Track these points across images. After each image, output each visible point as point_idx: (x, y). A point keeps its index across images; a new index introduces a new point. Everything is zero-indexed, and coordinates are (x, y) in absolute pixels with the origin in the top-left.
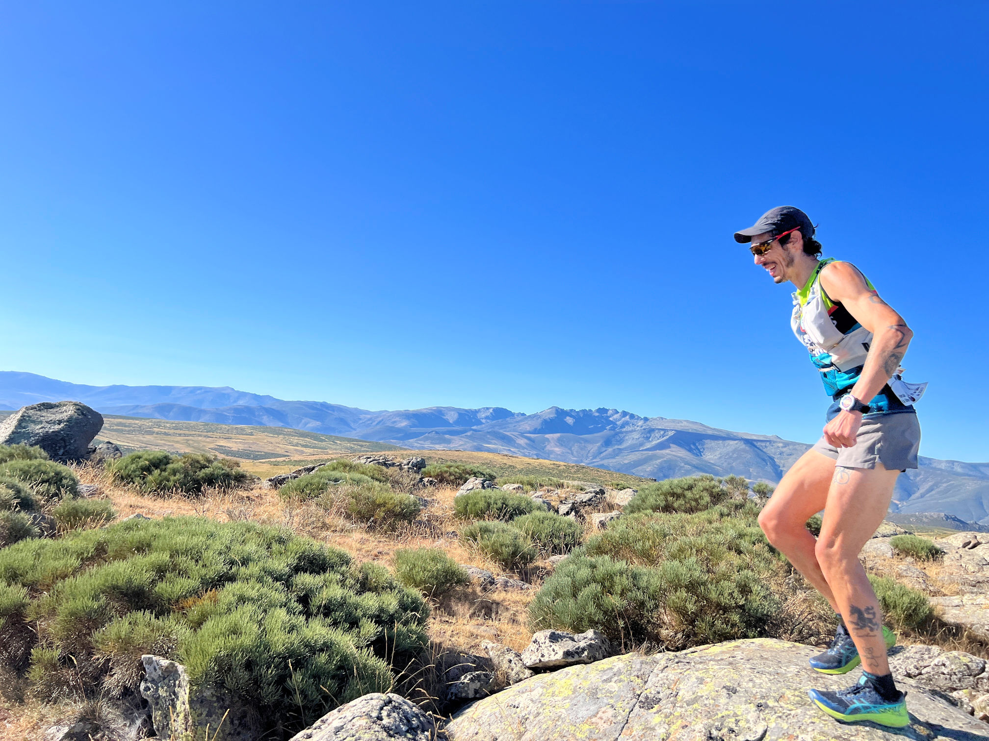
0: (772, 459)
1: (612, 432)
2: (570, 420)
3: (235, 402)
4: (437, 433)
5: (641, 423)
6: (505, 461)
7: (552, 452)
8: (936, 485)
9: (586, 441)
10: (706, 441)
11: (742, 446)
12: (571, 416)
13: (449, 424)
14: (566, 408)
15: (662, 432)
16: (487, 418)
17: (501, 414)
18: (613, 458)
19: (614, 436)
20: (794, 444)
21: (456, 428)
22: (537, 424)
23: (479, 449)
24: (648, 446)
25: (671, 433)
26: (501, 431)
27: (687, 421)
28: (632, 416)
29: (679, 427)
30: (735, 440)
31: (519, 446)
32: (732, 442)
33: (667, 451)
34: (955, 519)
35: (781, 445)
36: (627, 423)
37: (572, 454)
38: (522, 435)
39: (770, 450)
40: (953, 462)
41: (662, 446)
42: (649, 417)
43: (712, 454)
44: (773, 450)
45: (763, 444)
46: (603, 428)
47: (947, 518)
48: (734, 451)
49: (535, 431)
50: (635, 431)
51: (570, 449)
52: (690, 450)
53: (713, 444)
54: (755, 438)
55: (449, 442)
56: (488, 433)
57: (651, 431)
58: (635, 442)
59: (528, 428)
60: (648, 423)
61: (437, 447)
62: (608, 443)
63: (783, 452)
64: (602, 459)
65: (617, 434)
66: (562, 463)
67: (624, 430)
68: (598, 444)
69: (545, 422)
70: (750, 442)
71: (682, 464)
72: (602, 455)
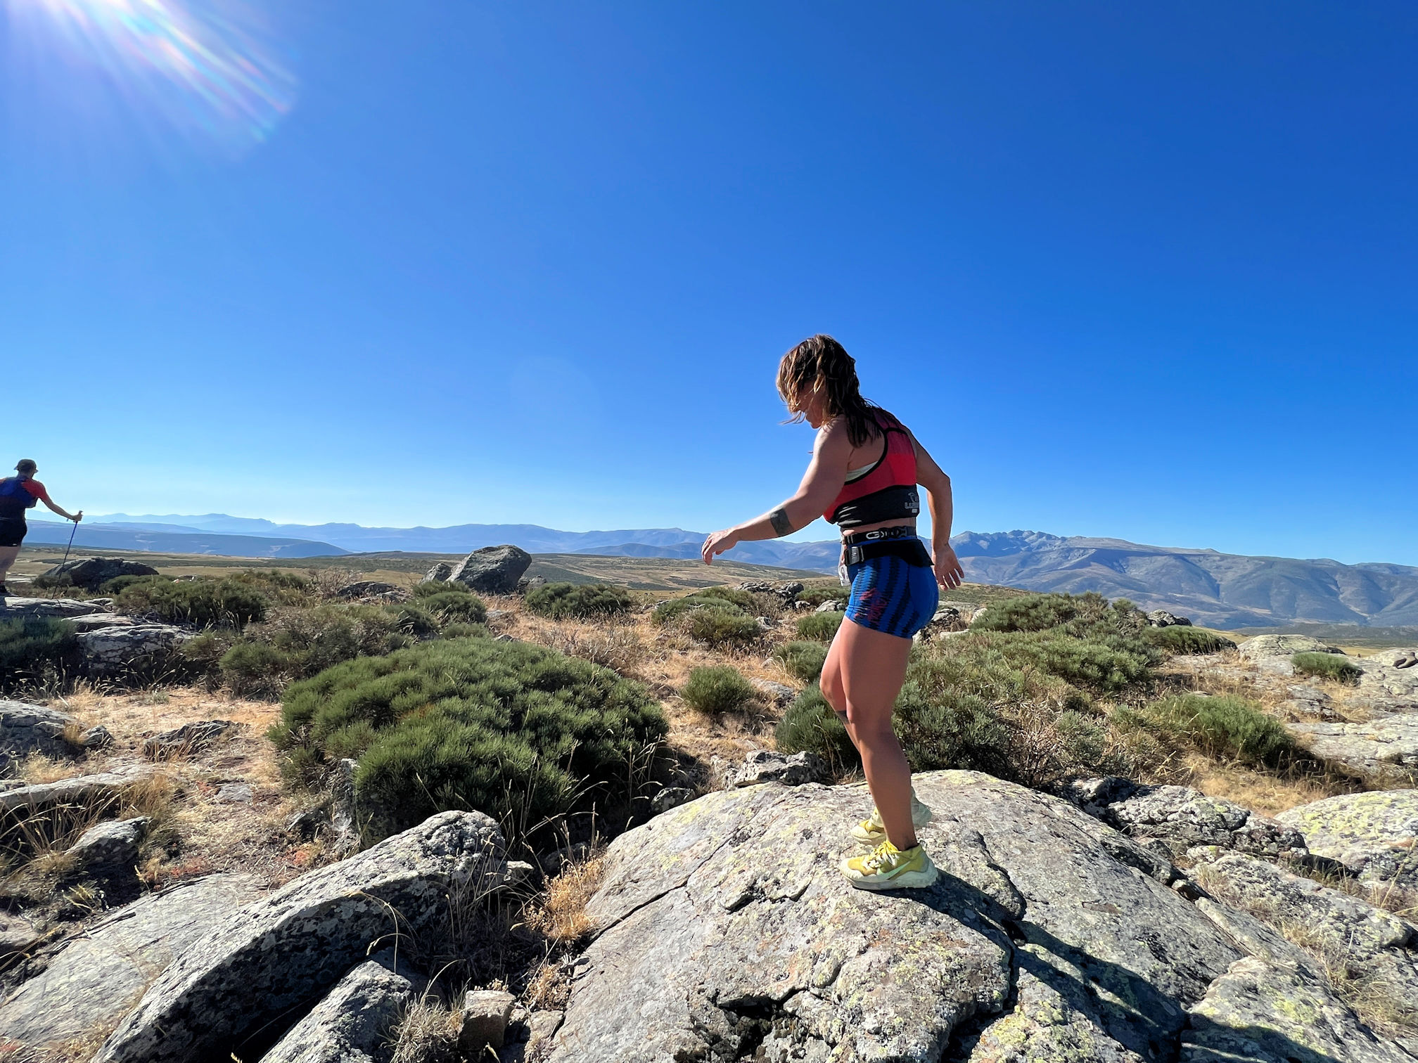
0: (1206, 573)
1: (1029, 553)
2: (984, 544)
5: (1058, 543)
9: (1001, 562)
10: (1130, 558)
11: (1172, 561)
12: (985, 540)
14: (979, 532)
15: (1081, 551)
18: (1030, 577)
19: (1030, 557)
20: (1234, 557)
24: (1067, 565)
25: (1092, 551)
27: (1109, 539)
28: (1049, 537)
29: (1099, 545)
30: (1162, 555)
32: (1159, 558)
33: (1088, 569)
35: (1218, 558)
36: (1044, 544)
37: (987, 575)
39: (1205, 565)
41: (1081, 565)
42: (1067, 536)
43: (1138, 571)
44: (1208, 565)
45: (1196, 559)
46: (1018, 550)
48: (1162, 567)
50: (1052, 551)
52: (1112, 567)
53: (1138, 560)
54: (1186, 552)
57: (1070, 550)
58: (1052, 561)
60: (1066, 542)
62: (1024, 563)
63: (1220, 566)
64: (1019, 579)
65: (1034, 554)
66: (976, 585)
67: (1041, 550)
68: (1014, 565)
70: (1181, 557)
71: (1105, 582)
72: (1018, 575)
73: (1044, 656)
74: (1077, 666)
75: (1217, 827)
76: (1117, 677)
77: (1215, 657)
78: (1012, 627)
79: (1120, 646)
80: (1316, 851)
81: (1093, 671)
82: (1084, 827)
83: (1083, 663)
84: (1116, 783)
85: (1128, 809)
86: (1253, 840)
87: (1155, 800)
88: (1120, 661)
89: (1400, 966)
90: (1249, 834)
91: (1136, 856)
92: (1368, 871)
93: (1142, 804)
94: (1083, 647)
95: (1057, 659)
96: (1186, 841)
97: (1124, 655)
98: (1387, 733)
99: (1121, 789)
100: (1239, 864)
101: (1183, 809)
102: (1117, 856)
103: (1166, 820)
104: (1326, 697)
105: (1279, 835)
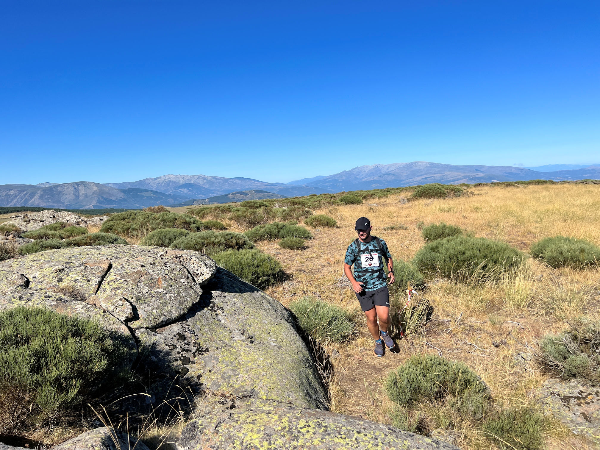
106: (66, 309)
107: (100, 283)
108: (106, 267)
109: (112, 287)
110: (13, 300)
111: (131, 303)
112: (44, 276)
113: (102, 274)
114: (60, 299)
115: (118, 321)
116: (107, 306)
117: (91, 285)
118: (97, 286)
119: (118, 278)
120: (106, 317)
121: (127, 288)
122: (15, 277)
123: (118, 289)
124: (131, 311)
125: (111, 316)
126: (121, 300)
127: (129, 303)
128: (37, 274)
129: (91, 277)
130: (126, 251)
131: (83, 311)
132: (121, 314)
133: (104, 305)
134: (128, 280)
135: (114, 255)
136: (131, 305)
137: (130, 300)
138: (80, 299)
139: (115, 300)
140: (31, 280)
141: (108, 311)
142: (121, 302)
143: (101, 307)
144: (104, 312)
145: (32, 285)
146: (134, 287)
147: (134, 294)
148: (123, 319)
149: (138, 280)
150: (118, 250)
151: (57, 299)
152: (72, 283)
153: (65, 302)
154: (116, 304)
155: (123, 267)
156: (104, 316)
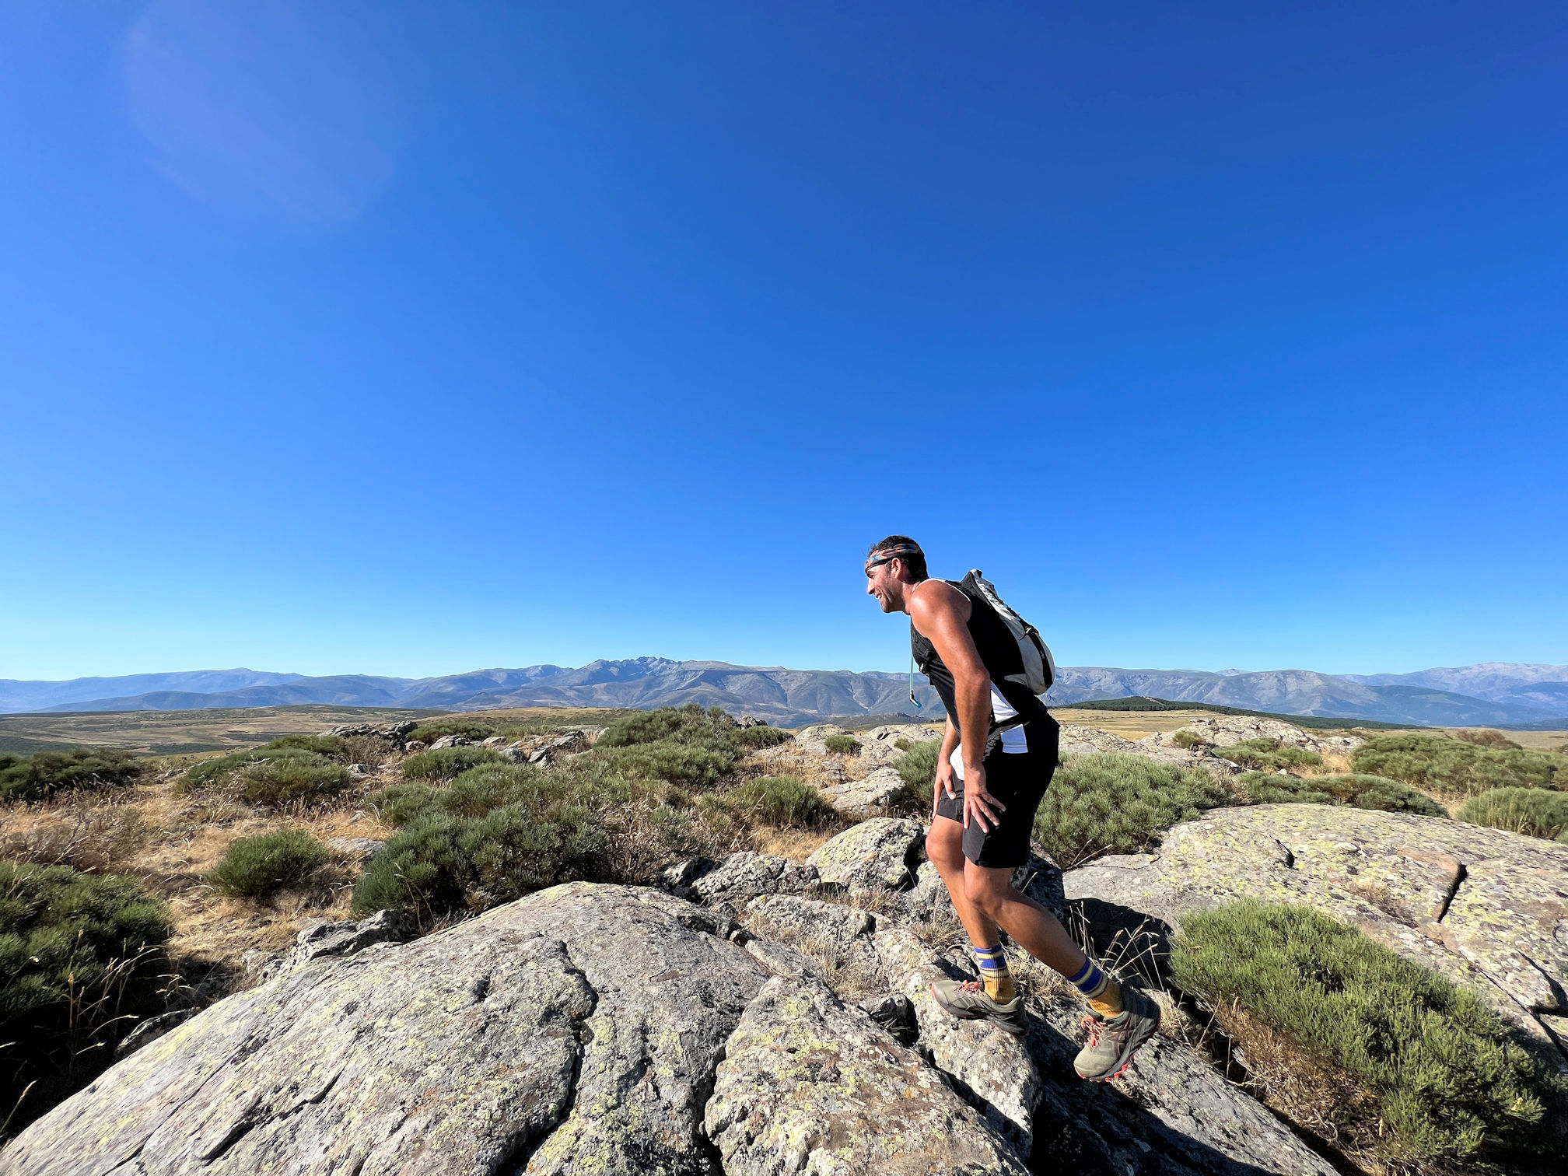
0: (779, 685)
1: (653, 677)
2: (614, 670)
3: (251, 683)
4: (486, 694)
5: (675, 667)
6: (554, 713)
7: (600, 700)
8: (891, 692)
9: (629, 687)
10: (729, 677)
11: (757, 677)
12: (615, 667)
13: (499, 685)
14: (611, 660)
15: (694, 673)
16: (536, 675)
17: (549, 671)
18: (654, 699)
19: (653, 680)
20: (795, 672)
21: (504, 687)
22: (585, 676)
23: (529, 705)
24: (683, 685)
25: (701, 673)
26: (551, 686)
27: (713, 661)
28: (668, 662)
29: (707, 667)
30: (750, 673)
31: (568, 698)
32: (748, 675)
33: (698, 688)
34: (904, 715)
35: (785, 673)
36: (664, 668)
38: (571, 688)
39: (778, 679)
40: (900, 674)
41: (693, 685)
42: (683, 661)
43: (734, 687)
45: (772, 674)
46: (644, 674)
47: (899, 714)
48: (750, 683)
49: (582, 684)
50: (671, 674)
51: (616, 696)
52: (716, 685)
53: (734, 678)
54: (765, 670)
55: (498, 701)
56: (538, 689)
57: (685, 672)
58: (672, 683)
59: (577, 681)
60: (682, 666)
61: (487, 707)
62: (648, 686)
63: (786, 679)
64: (645, 701)
65: (656, 678)
66: (609, 709)
67: (662, 674)
68: (641, 689)
69: (592, 673)
70: (762, 674)
72: (644, 698)
73: (655, 763)
74: (681, 768)
75: (767, 879)
76: (711, 772)
77: (780, 748)
78: (630, 741)
79: (713, 747)
80: (825, 880)
81: (693, 771)
82: (665, 908)
83: (685, 764)
84: (699, 861)
85: (707, 884)
86: (789, 882)
87: (725, 869)
88: (713, 759)
89: (865, 946)
90: (786, 879)
91: (704, 921)
92: (853, 885)
93: (717, 875)
94: (684, 751)
95: (665, 764)
96: (746, 897)
97: (716, 754)
98: (872, 785)
99: (702, 866)
100: (778, 903)
101: (744, 870)
102: (689, 927)
103: (733, 884)
104: (843, 766)
105: (803, 873)
106: (1380, 934)
107: (1447, 902)
108: (1454, 870)
109: (1481, 920)
110: (1273, 883)
111: (1544, 972)
112: (1320, 855)
113: (1448, 884)
114: (1361, 909)
115: (1511, 1001)
116: (1478, 959)
117: (1426, 900)
118: (1441, 907)
119: (1493, 903)
120: (1478, 982)
121: (1524, 934)
122: (1268, 844)
123: (1501, 928)
124: (1551, 994)
125: (1491, 983)
126: (1513, 956)
127: (1538, 973)
128: (1305, 848)
129: (1420, 882)
130: (1484, 841)
131: (1419, 950)
132: (1521, 989)
133: (1471, 956)
134: (1526, 916)
135: (1456, 844)
136: (1547, 978)
137: (1539, 963)
138: (1403, 920)
139: (1498, 954)
140: (1295, 855)
141: (1481, 970)
142: (1517, 963)
143: (1460, 955)
144: (1471, 968)
145: (1299, 864)
146: (1545, 938)
147: (1549, 953)
148: (1529, 1002)
149: (1554, 924)
150: (1461, 834)
151: (1357, 908)
152: (1381, 885)
153: (1375, 918)
154: (1504, 963)
155: (1500, 882)
156: (1472, 976)
